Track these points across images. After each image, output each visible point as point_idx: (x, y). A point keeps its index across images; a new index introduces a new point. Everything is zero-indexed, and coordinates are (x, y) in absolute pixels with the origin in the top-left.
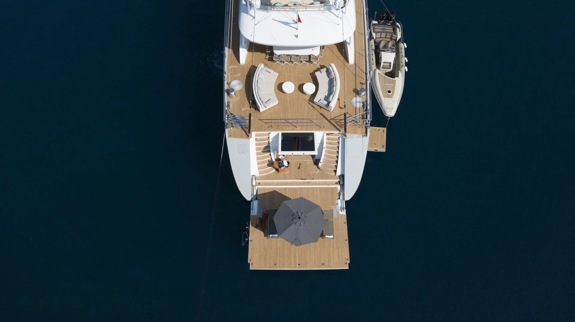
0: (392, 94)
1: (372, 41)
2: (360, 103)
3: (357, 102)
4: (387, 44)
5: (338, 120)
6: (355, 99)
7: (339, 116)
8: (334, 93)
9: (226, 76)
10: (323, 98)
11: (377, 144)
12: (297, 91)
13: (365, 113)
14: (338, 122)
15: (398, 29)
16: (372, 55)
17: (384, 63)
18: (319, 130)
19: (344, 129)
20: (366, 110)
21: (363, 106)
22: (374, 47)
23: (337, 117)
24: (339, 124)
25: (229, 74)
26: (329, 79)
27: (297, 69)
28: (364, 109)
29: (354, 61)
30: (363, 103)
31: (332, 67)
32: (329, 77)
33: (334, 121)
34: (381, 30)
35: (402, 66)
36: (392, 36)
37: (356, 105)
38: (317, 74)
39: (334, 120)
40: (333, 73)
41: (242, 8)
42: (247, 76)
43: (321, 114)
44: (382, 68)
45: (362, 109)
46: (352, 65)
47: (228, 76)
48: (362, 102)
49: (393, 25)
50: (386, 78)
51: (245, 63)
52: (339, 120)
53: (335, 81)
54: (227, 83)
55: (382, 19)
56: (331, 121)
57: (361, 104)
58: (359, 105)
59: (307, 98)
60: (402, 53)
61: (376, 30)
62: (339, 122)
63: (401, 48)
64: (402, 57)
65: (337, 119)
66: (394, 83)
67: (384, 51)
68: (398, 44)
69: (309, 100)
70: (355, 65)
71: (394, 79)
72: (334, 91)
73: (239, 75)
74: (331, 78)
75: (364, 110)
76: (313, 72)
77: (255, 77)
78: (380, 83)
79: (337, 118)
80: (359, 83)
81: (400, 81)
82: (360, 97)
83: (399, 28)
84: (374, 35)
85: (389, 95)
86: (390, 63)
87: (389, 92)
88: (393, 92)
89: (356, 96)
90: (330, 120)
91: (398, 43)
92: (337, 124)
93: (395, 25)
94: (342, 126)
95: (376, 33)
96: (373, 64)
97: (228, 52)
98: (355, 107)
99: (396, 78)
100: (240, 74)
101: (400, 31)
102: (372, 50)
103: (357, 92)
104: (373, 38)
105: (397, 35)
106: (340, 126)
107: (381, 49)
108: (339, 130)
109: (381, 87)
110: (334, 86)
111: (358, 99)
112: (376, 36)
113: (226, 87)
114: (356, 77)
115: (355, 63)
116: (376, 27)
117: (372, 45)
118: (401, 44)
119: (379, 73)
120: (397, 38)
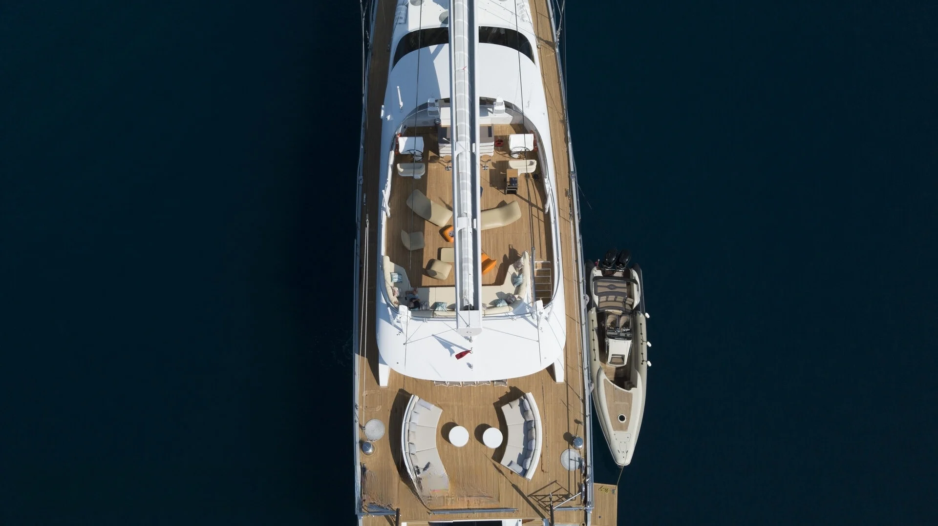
0: (626, 422)
1: (594, 309)
2: (575, 461)
3: (571, 458)
4: (617, 320)
5: (541, 497)
6: (568, 452)
7: (542, 489)
8: (532, 453)
9: (357, 412)
10: (515, 460)
11: (602, 517)
12: (473, 440)
13: (583, 480)
14: (540, 500)
15: (635, 285)
16: (594, 340)
17: (613, 355)
18: (510, 517)
19: (550, 514)
20: (585, 475)
21: (580, 466)
22: (596, 325)
23: (539, 490)
24: (542, 504)
25: (363, 407)
26: (524, 420)
27: (472, 394)
28: (581, 473)
29: (564, 377)
30: (580, 461)
31: (529, 401)
32: (524, 417)
33: (535, 498)
34: (607, 290)
35: (643, 361)
36: (624, 302)
37: (569, 466)
38: (505, 409)
39: (533, 497)
40: (530, 412)
41: (380, 311)
42: (391, 412)
43: (514, 486)
44: (610, 363)
45: (578, 471)
46: (561, 384)
47: (361, 414)
48: (579, 458)
49: (628, 279)
50: (616, 389)
51: (389, 384)
52: (543, 497)
53: (534, 429)
54: (360, 426)
55: (609, 265)
56: (529, 498)
57: (578, 464)
58: (573, 465)
59: (490, 455)
60: (641, 334)
61: (600, 290)
62: (542, 500)
63: (641, 324)
64: (642, 344)
65: (539, 496)
66: (629, 398)
67: (613, 337)
68: (636, 315)
69: (493, 458)
70: (567, 384)
71: (629, 391)
72: (533, 449)
73: (379, 408)
74: (528, 420)
75: (582, 475)
76: (499, 400)
77: (404, 422)
78: (607, 400)
79: (538, 493)
80: (573, 421)
81: (639, 394)
82: (575, 448)
83: (636, 283)
84: (596, 299)
85: (622, 424)
86: (623, 357)
87: (622, 418)
88: (628, 419)
89: (569, 448)
90: (528, 496)
91: (636, 313)
92: (540, 505)
93: (631, 278)
94: (547, 508)
95: (600, 295)
96: (595, 360)
97: (360, 362)
98: (568, 469)
99: (633, 390)
100: (381, 406)
101: (638, 290)
102: (593, 330)
103: (570, 440)
104: (595, 305)
105: (634, 299)
106: (544, 508)
107: (609, 333)
108: (543, 517)
109: (609, 409)
110: (532, 439)
111: (574, 454)
112: (599, 299)
113: (357, 437)
114: (568, 409)
115: (566, 381)
116: (599, 284)
117: (593, 321)
118: (640, 314)
119: (605, 380)
120: (633, 303)
